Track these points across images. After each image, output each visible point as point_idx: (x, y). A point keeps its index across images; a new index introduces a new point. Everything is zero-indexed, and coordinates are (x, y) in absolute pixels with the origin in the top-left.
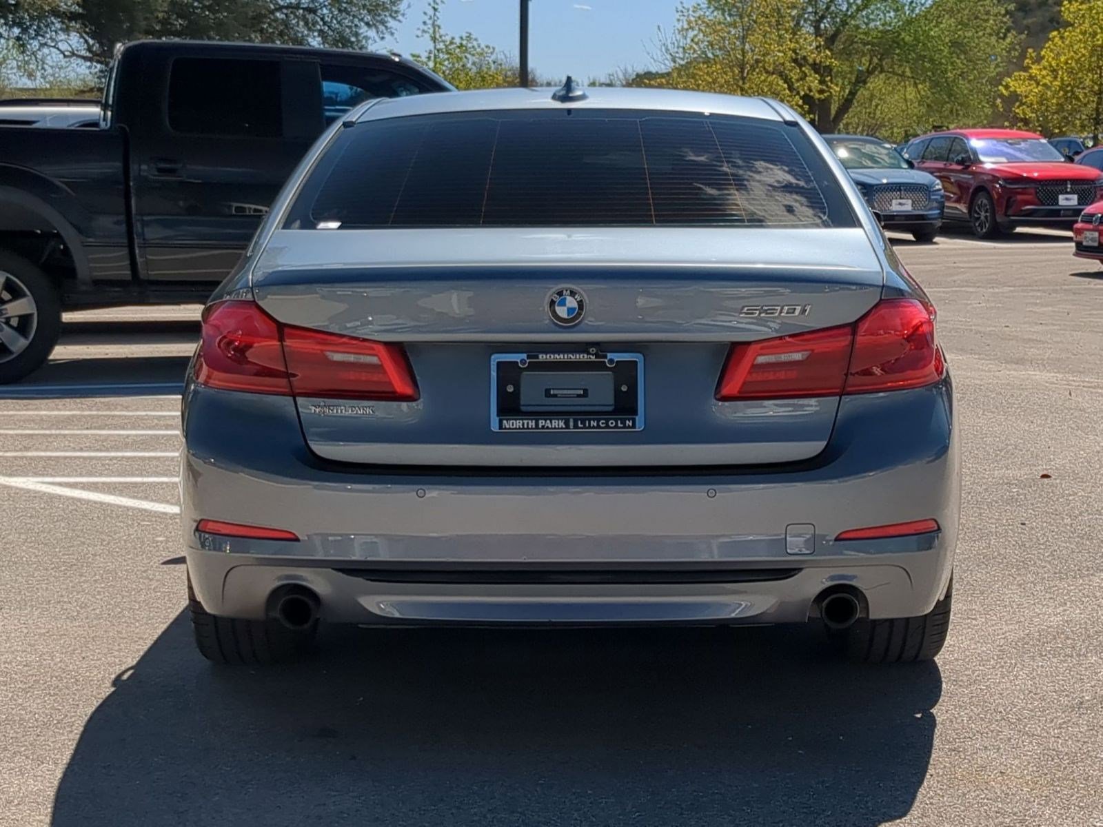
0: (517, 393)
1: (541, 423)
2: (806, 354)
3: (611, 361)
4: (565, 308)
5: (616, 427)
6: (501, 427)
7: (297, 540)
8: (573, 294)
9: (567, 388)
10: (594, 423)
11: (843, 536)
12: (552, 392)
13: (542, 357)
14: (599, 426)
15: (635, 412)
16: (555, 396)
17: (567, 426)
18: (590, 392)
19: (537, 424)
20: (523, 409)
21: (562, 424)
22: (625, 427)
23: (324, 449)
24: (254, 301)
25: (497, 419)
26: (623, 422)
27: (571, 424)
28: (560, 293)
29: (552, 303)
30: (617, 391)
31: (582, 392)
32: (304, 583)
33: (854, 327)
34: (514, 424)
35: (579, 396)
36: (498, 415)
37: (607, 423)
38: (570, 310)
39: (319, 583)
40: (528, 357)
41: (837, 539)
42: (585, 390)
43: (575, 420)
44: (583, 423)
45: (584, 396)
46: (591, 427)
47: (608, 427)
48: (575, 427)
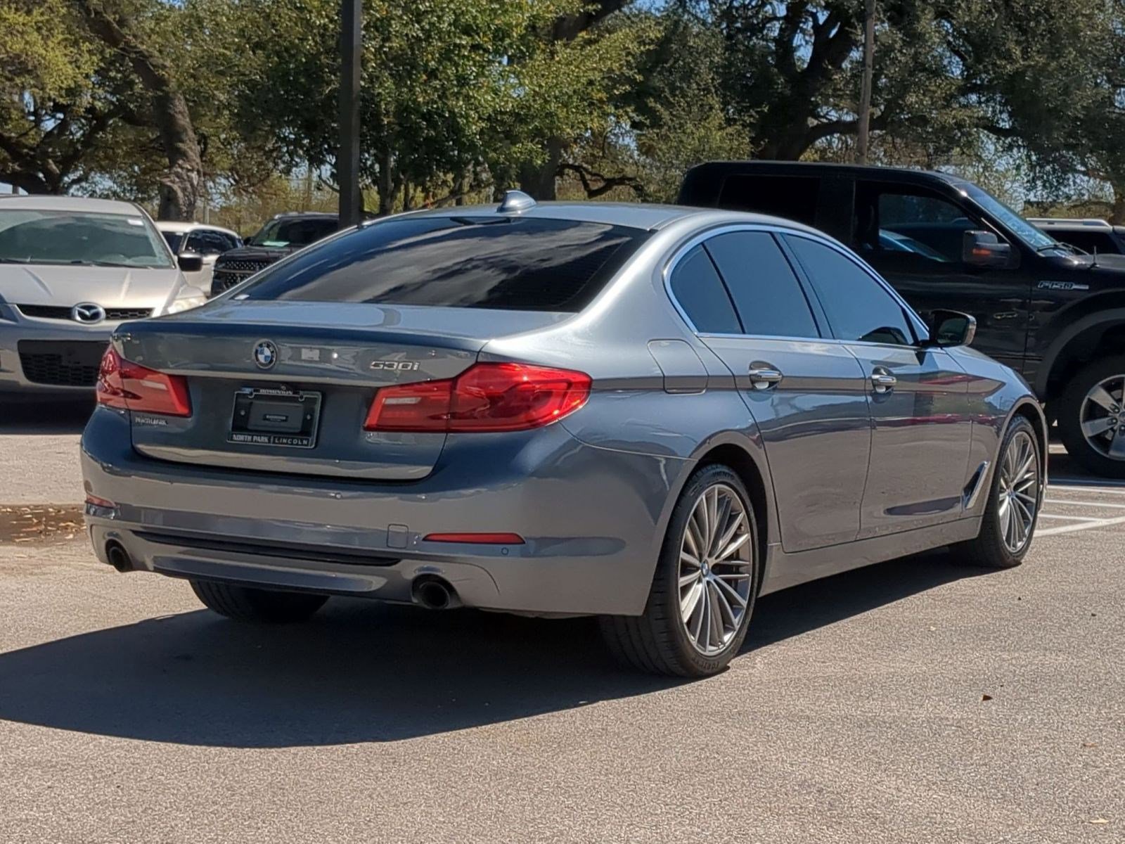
0: (247, 416)
1: (255, 438)
2: (419, 399)
3: (302, 397)
4: (264, 356)
5: (297, 444)
6: (231, 439)
7: (112, 507)
8: (268, 346)
9: (276, 415)
10: (285, 441)
11: (430, 538)
12: (267, 417)
13: (263, 392)
14: (287, 443)
15: (311, 435)
16: (268, 420)
17: (269, 442)
18: (289, 419)
19: (252, 439)
20: (250, 427)
21: (266, 440)
22: (302, 445)
25: (230, 433)
26: (302, 442)
27: (272, 440)
28: (261, 345)
29: (257, 351)
30: (305, 419)
31: (284, 418)
32: (117, 540)
33: (454, 380)
34: (239, 438)
35: (283, 421)
36: (232, 430)
37: (292, 441)
38: (267, 358)
40: (254, 391)
41: (425, 539)
42: (287, 417)
43: (275, 438)
44: (279, 440)
45: (285, 421)
46: (282, 443)
47: (292, 444)
48: (274, 442)
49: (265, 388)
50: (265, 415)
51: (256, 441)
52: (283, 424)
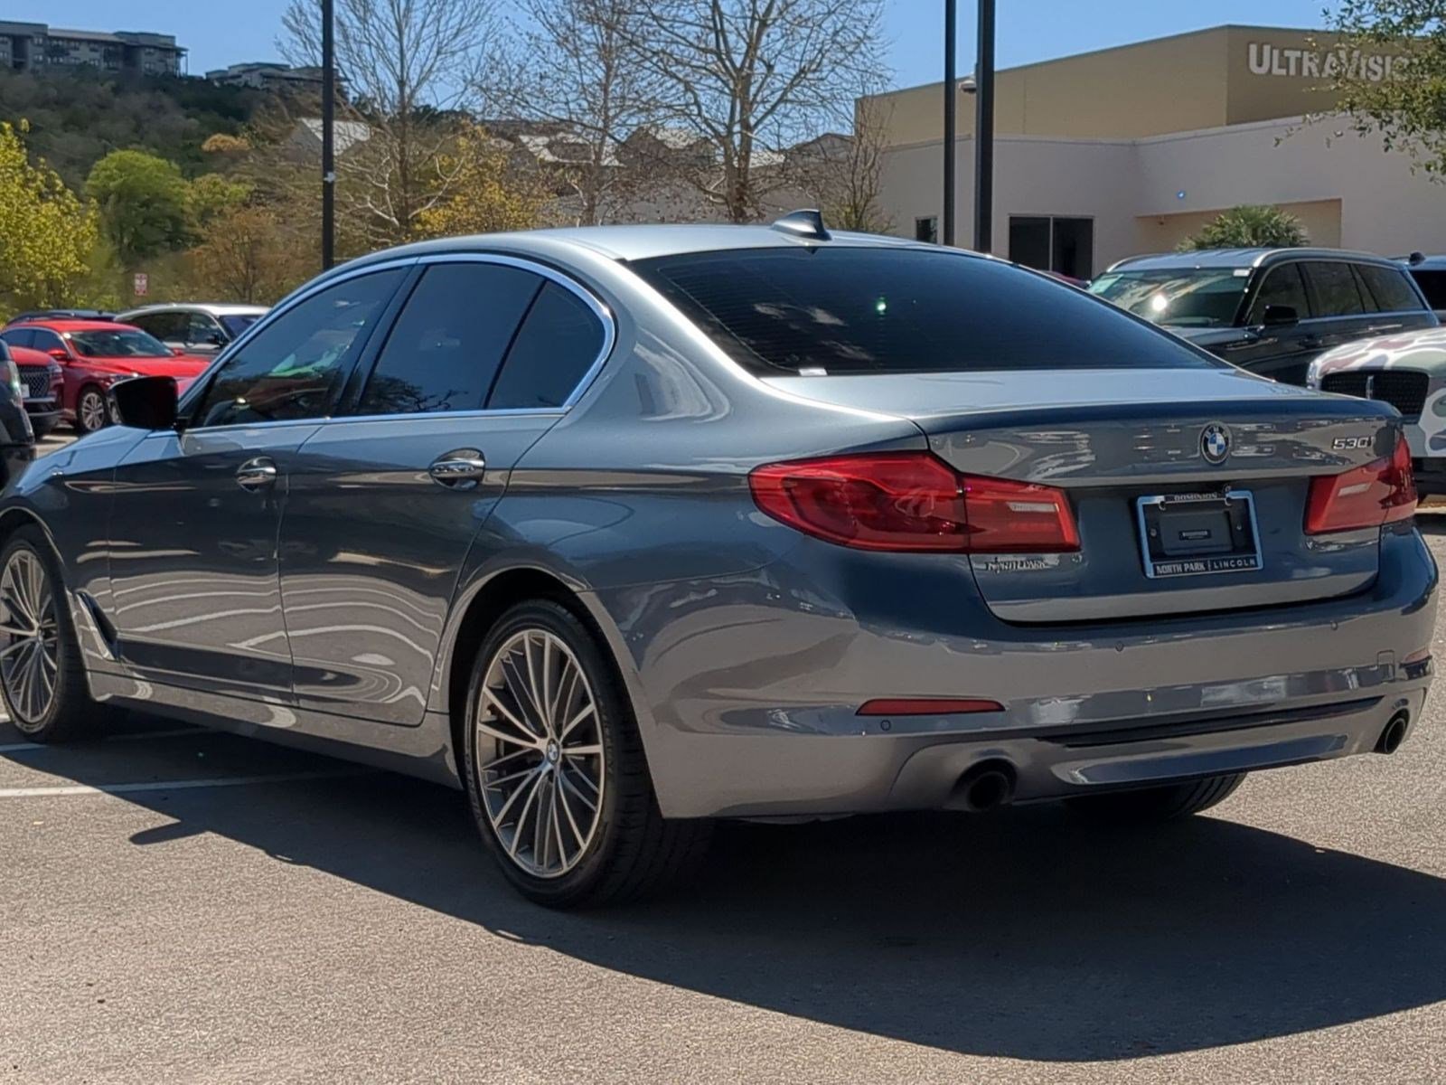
0: (1161, 537)
1: (1186, 566)
3: (1229, 499)
4: (1215, 446)
5: (1244, 566)
6: (1156, 573)
7: (1001, 708)
8: (1221, 431)
9: (1193, 530)
10: (1226, 564)
12: (1184, 534)
13: (1178, 499)
14: (1231, 567)
15: (1255, 552)
16: (1186, 538)
17: (1207, 568)
18: (1212, 533)
19: (1183, 568)
20: (1168, 553)
21: (1202, 567)
22: (1250, 566)
23: (1003, 610)
24: (929, 450)
25: (1151, 565)
26: (1248, 562)
27: (1209, 565)
28: (1211, 430)
29: (1206, 440)
30: (1232, 531)
31: (1206, 533)
32: (1005, 757)
34: (1167, 569)
35: (1205, 537)
36: (1152, 561)
37: (1235, 563)
38: (1220, 447)
39: (1018, 754)
40: (1167, 499)
42: (1208, 531)
43: (1212, 562)
44: (1218, 564)
45: (1209, 536)
46: (1224, 568)
47: (1237, 567)
48: (1213, 569)
49: (1180, 493)
50: (1181, 533)
51: (1189, 571)
52: (1207, 542)
